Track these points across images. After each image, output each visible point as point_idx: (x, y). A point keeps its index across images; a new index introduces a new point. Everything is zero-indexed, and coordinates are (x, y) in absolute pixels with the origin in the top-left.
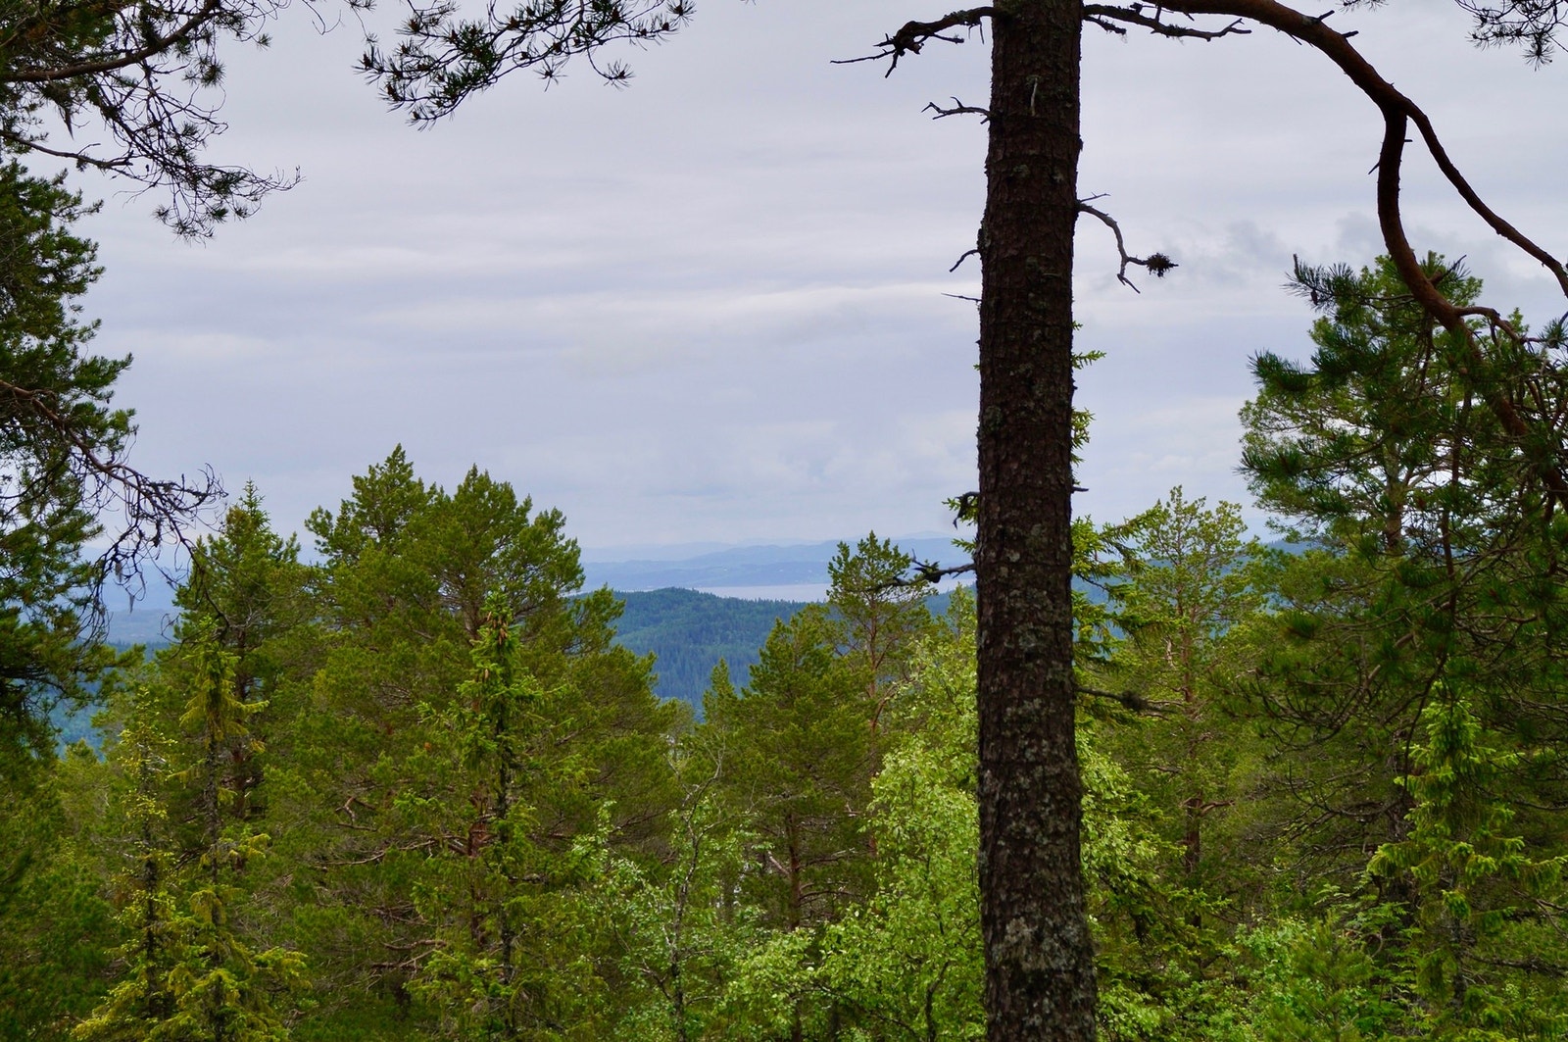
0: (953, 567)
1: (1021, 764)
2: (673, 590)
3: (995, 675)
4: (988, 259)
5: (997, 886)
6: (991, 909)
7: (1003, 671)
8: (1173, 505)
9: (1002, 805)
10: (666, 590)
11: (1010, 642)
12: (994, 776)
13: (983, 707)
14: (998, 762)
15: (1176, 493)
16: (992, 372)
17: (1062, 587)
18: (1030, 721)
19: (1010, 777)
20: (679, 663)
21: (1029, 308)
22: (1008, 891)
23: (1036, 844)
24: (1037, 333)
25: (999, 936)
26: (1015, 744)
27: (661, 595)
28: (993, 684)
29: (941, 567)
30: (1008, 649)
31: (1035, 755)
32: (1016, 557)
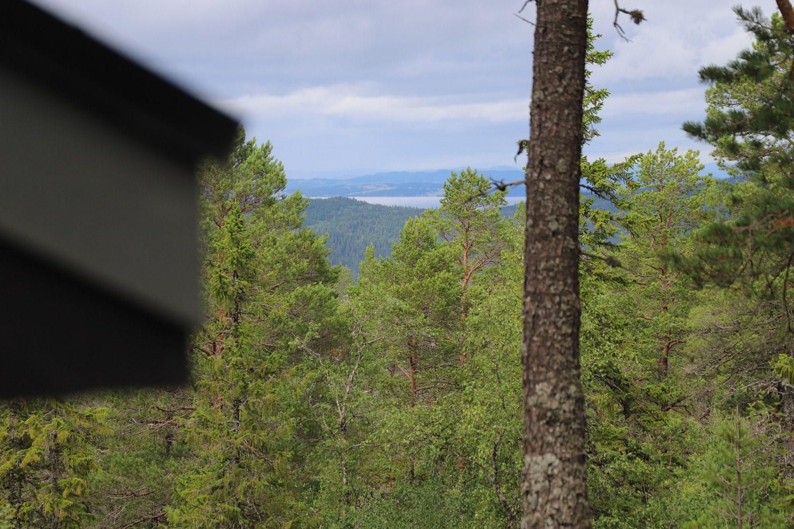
0: (513, 182)
1: (548, 294)
2: (340, 198)
3: (534, 243)
4: (540, 5)
5: (532, 363)
6: (528, 376)
7: (539, 242)
8: (660, 153)
9: (536, 317)
10: (336, 198)
11: (544, 225)
12: (532, 301)
13: (527, 261)
14: (535, 293)
15: (662, 147)
16: (540, 70)
17: (574, 195)
18: (553, 270)
19: (541, 301)
20: (342, 244)
21: (562, 33)
22: (538, 366)
23: (555, 340)
24: (566, 49)
25: (531, 392)
26: (544, 283)
27: (332, 201)
28: (533, 248)
29: (506, 182)
30: (542, 230)
31: (556, 289)
32: (548, 177)
